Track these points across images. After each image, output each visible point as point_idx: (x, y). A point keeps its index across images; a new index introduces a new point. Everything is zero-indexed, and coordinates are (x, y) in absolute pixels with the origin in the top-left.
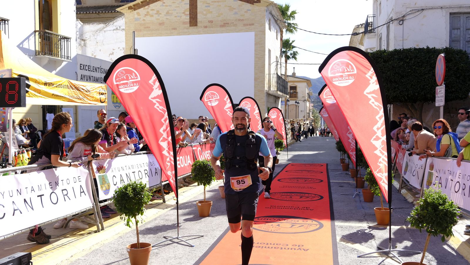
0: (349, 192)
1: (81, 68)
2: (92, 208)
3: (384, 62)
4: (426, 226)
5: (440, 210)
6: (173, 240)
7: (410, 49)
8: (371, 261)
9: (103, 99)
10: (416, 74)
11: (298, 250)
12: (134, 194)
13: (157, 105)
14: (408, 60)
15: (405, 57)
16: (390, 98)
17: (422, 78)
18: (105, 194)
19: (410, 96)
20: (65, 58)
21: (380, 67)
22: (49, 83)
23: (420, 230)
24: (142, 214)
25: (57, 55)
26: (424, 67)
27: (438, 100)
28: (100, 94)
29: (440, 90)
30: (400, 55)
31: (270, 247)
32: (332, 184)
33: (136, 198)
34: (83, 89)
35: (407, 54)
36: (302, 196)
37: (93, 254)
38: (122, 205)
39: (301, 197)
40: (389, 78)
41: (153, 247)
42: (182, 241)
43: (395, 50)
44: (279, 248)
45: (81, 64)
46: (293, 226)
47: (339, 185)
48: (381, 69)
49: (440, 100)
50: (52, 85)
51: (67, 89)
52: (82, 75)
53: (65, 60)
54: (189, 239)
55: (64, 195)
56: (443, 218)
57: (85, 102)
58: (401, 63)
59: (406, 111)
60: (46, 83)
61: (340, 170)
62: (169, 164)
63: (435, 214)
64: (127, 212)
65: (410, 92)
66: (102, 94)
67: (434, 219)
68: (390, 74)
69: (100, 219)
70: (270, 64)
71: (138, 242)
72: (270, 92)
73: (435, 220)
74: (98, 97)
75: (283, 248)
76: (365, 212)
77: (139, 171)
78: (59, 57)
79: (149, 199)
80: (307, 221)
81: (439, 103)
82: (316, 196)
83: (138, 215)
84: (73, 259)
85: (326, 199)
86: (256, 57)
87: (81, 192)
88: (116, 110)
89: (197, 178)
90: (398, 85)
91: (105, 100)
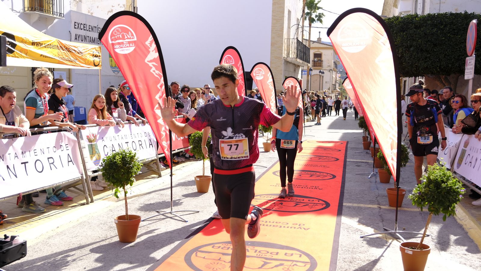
0: (365, 172)
1: (76, 27)
2: (80, 178)
3: (415, 28)
4: (427, 204)
5: (443, 188)
6: (166, 215)
7: (446, 14)
8: (374, 241)
9: (96, 62)
10: (451, 42)
11: (298, 228)
12: (123, 164)
13: (154, 69)
14: (443, 26)
15: (439, 23)
16: (420, 69)
17: (457, 48)
18: (95, 164)
19: (442, 67)
20: (57, 15)
21: (411, 34)
22: (36, 43)
23: (422, 208)
24: (131, 185)
25: (48, 12)
26: (459, 35)
27: (468, 72)
28: (94, 56)
29: (470, 61)
30: (434, 21)
31: (269, 225)
32: (348, 163)
33: (125, 167)
34: (74, 50)
35: (442, 20)
36: (313, 174)
37: (80, 226)
38: (110, 175)
39: (312, 176)
40: (420, 46)
41: (143, 221)
42: (176, 216)
43: (429, 14)
44: (278, 227)
45: (75, 23)
46: (297, 204)
47: (356, 164)
48: (412, 36)
49: (469, 73)
50: (40, 45)
51: (58, 50)
52: (76, 35)
53: (58, 17)
54: (184, 214)
55: (50, 164)
56: (445, 196)
57: (78, 65)
58: (434, 29)
59: (439, 84)
60: (34, 42)
61: (361, 148)
62: (164, 134)
63: (437, 192)
64: (115, 181)
65: (443, 63)
66: (96, 56)
67: (436, 197)
68: (421, 41)
69: (89, 191)
70: (289, 28)
71: (126, 213)
72: (289, 60)
73: (437, 199)
74: (92, 59)
75: (283, 227)
76: (378, 193)
77: (133, 142)
78: (50, 13)
79: (139, 169)
80: (313, 201)
81: (468, 76)
82: (328, 174)
83: (127, 185)
84: (59, 230)
85: (339, 178)
86: (273, 19)
87: (69, 162)
88: (115, 76)
89: (196, 150)
90: (429, 55)
91: (99, 63)
